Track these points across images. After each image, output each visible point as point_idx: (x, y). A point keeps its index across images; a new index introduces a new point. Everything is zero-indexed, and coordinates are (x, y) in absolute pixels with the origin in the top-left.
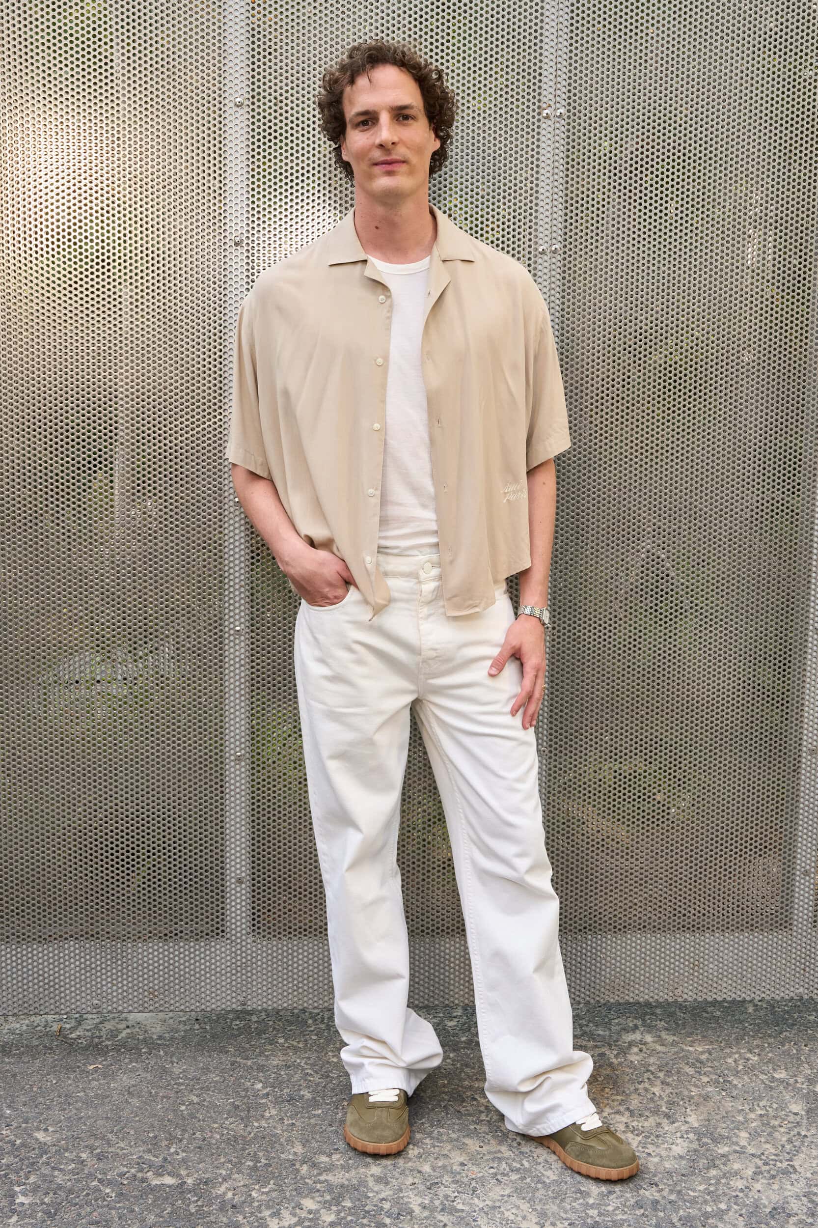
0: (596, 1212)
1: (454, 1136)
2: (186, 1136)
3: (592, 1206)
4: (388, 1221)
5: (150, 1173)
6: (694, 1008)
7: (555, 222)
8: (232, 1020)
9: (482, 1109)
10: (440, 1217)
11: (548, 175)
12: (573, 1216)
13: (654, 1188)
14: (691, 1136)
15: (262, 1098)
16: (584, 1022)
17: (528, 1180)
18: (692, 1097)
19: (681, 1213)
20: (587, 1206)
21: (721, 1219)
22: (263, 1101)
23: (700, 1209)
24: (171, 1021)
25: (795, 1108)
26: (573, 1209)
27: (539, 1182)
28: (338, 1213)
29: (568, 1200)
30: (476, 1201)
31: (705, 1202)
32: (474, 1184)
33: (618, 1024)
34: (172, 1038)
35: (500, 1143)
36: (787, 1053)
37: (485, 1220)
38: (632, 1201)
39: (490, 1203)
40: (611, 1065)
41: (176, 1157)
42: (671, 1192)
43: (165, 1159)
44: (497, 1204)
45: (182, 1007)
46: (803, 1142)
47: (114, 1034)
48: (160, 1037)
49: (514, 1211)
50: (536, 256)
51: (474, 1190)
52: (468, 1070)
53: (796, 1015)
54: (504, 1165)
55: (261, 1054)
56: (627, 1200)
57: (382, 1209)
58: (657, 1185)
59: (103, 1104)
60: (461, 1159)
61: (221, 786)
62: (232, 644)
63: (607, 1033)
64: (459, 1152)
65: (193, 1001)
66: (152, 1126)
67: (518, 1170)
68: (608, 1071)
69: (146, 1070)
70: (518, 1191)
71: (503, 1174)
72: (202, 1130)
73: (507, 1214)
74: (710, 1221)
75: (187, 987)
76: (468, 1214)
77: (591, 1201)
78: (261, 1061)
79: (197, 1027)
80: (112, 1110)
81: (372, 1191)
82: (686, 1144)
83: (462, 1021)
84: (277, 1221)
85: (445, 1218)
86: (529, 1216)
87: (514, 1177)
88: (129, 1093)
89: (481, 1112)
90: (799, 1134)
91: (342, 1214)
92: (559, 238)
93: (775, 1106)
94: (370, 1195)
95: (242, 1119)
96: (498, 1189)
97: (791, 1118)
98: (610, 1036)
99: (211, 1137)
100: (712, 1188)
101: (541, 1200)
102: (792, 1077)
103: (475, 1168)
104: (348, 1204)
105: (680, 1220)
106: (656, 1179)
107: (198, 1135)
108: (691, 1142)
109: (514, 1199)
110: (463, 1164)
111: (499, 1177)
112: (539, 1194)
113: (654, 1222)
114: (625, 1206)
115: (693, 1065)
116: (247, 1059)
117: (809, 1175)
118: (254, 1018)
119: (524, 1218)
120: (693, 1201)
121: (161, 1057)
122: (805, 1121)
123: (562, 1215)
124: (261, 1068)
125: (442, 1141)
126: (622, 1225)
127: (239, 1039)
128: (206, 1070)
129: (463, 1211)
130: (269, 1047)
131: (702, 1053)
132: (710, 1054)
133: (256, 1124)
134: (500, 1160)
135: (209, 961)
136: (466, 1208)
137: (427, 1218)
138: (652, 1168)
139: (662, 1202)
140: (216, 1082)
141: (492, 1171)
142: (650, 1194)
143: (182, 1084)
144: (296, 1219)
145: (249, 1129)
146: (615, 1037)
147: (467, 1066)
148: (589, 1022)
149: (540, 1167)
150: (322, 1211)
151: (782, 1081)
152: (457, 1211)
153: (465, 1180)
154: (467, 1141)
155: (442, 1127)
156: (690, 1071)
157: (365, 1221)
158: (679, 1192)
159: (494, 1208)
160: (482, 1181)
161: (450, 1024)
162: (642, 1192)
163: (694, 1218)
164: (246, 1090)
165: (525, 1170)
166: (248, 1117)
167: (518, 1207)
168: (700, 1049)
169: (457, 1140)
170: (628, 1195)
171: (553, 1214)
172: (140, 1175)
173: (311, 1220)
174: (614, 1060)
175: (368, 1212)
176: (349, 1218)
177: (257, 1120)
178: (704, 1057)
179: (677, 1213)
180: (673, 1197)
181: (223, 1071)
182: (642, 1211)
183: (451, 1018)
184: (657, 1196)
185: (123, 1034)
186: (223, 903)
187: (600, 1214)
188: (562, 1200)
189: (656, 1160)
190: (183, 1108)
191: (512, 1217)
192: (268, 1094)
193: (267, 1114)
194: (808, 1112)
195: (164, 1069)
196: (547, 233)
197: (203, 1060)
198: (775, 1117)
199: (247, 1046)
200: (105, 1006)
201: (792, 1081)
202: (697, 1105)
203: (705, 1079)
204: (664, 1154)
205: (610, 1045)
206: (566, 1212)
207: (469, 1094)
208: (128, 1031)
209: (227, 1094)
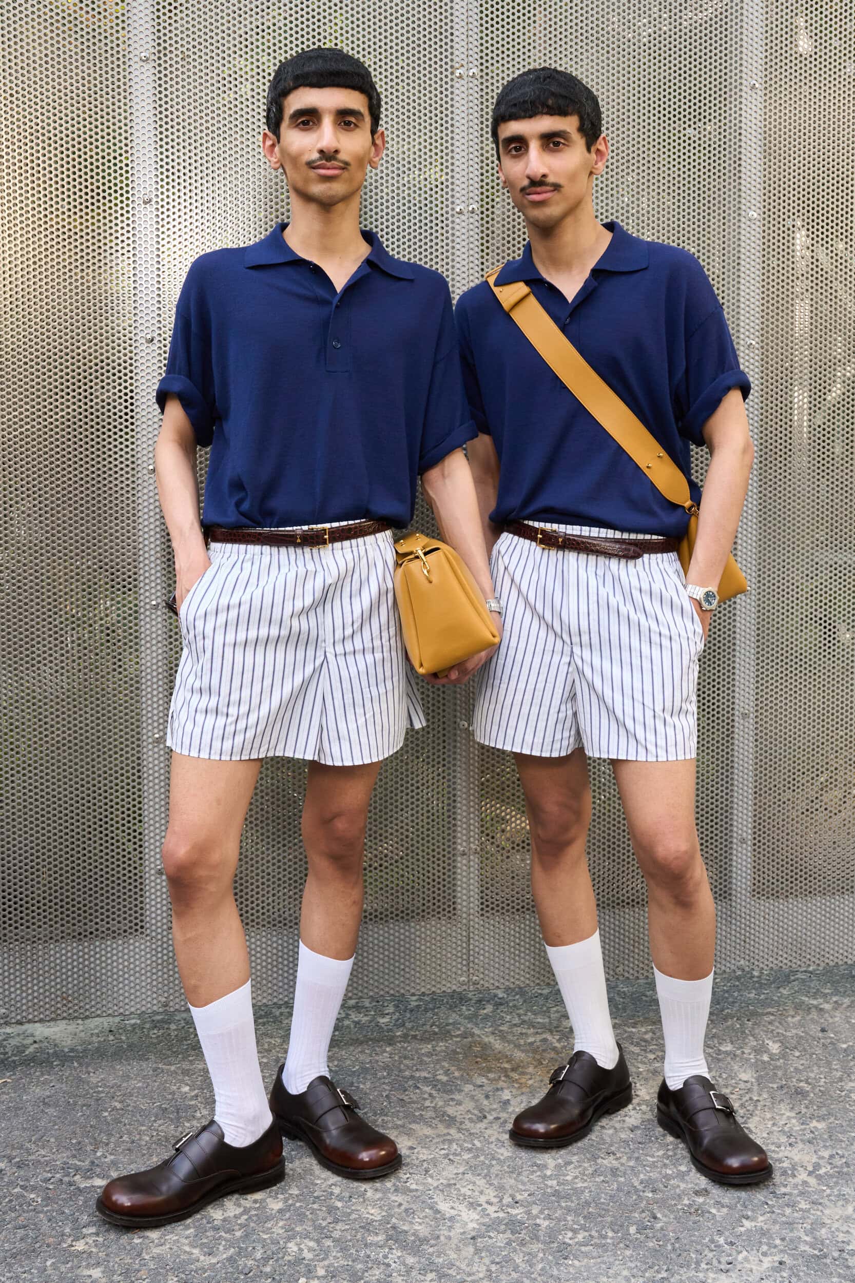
0: (555, 1182)
1: (399, 1123)
2: (113, 1140)
3: (550, 1177)
4: (339, 1204)
5: (78, 1177)
6: (633, 993)
7: (471, 182)
8: (149, 1029)
9: (426, 1096)
10: (394, 1198)
11: (463, 134)
12: (532, 1188)
13: (612, 1157)
14: (644, 1107)
15: (191, 1099)
16: (521, 1012)
17: (482, 1158)
18: (641, 1073)
19: (642, 1176)
20: (545, 1177)
21: (683, 1180)
22: (193, 1103)
23: (660, 1173)
24: (83, 1034)
25: (744, 1076)
26: (532, 1182)
27: (493, 1158)
28: (286, 1200)
29: (525, 1173)
30: (430, 1180)
31: (665, 1165)
32: (425, 1165)
33: (557, 1012)
34: (85, 1051)
35: (448, 1126)
36: (732, 1028)
37: (442, 1197)
38: (590, 1171)
39: (445, 1182)
40: (554, 1049)
41: (103, 1160)
42: (629, 1159)
43: (93, 1163)
44: (452, 1182)
45: (99, 1012)
46: (756, 1106)
47: (20, 1049)
48: (72, 1050)
49: (470, 1187)
50: (453, 216)
51: (427, 1171)
52: (406, 1062)
53: (736, 994)
54: (455, 1146)
55: (184, 1059)
56: (585, 1169)
57: (332, 1194)
58: (614, 1154)
59: (17, 1115)
60: (410, 1144)
61: (139, 771)
62: (148, 619)
63: (547, 1020)
64: (406, 1137)
65: (110, 1005)
66: (74, 1133)
67: (470, 1150)
68: (553, 1055)
69: (60, 1080)
70: (473, 1169)
71: (455, 1154)
72: (130, 1133)
73: (463, 1190)
74: (672, 1182)
75: (104, 990)
76: (423, 1193)
77: (548, 1173)
78: (186, 1065)
79: (111, 1038)
80: (28, 1121)
81: (319, 1178)
82: (639, 1116)
83: (395, 1017)
84: (221, 1212)
85: (399, 1198)
86: (487, 1191)
87: (466, 1156)
88: (45, 1104)
89: (425, 1099)
90: (751, 1099)
91: (290, 1202)
92: (476, 198)
93: (724, 1076)
94: (318, 1182)
95: (172, 1120)
96: (451, 1168)
97: (742, 1085)
98: (550, 1023)
99: (140, 1139)
100: (670, 1153)
101: (497, 1175)
102: (738, 1049)
103: (424, 1151)
104: (295, 1191)
105: (641, 1183)
106: (613, 1149)
107: (125, 1138)
108: (644, 1113)
109: (469, 1176)
110: (412, 1148)
111: (451, 1157)
112: (494, 1170)
113: (615, 1186)
114: (584, 1174)
115: (637, 1044)
116: (170, 1064)
117: (765, 1135)
118: (173, 1027)
119: (481, 1192)
120: (653, 1165)
121: (75, 1069)
122: (755, 1088)
123: (521, 1187)
124: (186, 1072)
125: (388, 1128)
126: (583, 1192)
127: (159, 1047)
128: (126, 1078)
129: (417, 1190)
130: (193, 1053)
131: (646, 1033)
132: (654, 1033)
133: (187, 1125)
134: (450, 1142)
135: (128, 960)
136: (420, 1188)
137: (380, 1199)
138: (608, 1140)
139: (622, 1168)
140: (139, 1088)
141: (443, 1152)
142: (608, 1162)
143: (102, 1092)
144: (242, 1209)
145: (180, 1129)
146: (555, 1023)
147: (405, 1058)
148: (527, 1011)
149: (493, 1146)
150: (268, 1200)
151: (727, 1053)
152: (411, 1191)
153: (416, 1162)
154: (414, 1126)
155: (386, 1115)
156: (636, 1050)
157: (315, 1206)
158: (637, 1159)
159: (449, 1185)
160: (434, 1162)
161: (382, 1021)
162: (599, 1161)
163: (656, 1181)
164: (173, 1093)
165: (477, 1149)
166: (178, 1118)
167: (474, 1183)
168: (643, 1030)
169: (403, 1126)
170: (586, 1165)
171: (511, 1187)
172: (66, 1179)
173: (258, 1209)
174: (557, 1045)
175: (318, 1197)
176: (298, 1204)
177: (189, 1121)
178: (648, 1036)
179: (638, 1177)
180: (632, 1163)
181: (144, 1077)
182: (602, 1178)
183: (383, 1015)
184: (615, 1163)
185: (31, 1049)
186: (141, 896)
187: (559, 1184)
188: (519, 1174)
189: (611, 1131)
190: (106, 1114)
191: (469, 1193)
192: (197, 1096)
193: (198, 1115)
194: (757, 1079)
195: (81, 1080)
196: (464, 192)
197: (120, 1069)
198: (726, 1086)
199: (169, 1053)
200: (13, 1015)
201: (738, 1052)
202: (646, 1079)
203: (652, 1056)
204: (618, 1125)
205: (551, 1031)
206: (524, 1184)
207: (410, 1083)
208: (36, 1046)
209: (152, 1098)
